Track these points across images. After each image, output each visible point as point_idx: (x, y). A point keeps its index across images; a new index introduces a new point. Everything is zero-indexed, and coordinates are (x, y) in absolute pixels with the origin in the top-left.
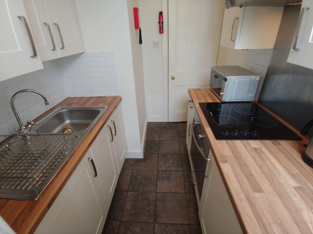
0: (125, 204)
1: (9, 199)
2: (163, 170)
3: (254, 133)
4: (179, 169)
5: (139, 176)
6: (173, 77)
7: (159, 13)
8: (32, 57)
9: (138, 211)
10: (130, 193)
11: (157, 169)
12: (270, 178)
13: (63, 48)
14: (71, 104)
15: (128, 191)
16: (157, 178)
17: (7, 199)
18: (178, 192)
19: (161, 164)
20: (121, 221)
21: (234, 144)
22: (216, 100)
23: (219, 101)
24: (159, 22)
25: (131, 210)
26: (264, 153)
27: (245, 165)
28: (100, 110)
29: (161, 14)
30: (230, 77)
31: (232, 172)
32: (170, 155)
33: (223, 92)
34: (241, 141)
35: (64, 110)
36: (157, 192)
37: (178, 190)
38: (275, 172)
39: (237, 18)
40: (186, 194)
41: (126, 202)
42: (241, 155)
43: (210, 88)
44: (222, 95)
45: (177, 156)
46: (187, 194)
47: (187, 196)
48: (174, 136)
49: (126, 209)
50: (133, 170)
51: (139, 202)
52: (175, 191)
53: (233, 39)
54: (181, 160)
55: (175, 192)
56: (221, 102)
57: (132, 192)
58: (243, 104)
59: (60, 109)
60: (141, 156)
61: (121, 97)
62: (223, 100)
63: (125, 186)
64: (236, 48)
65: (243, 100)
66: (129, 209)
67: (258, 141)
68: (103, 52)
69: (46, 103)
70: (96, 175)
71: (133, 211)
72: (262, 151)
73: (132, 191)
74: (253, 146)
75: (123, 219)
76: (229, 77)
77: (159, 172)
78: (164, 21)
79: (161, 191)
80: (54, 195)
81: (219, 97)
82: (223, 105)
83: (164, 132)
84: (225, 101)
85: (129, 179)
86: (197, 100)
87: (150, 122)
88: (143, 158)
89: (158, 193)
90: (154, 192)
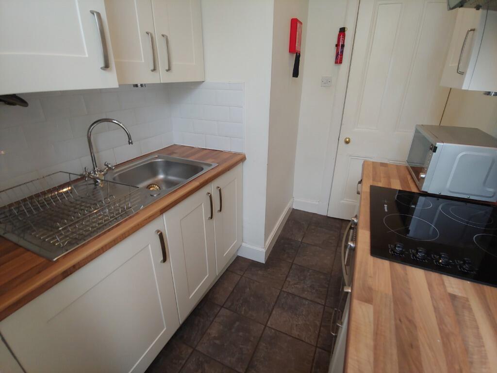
0: (211, 324)
1: (28, 250)
2: (290, 292)
3: (465, 262)
4: (319, 301)
5: (248, 289)
6: (348, 140)
7: (339, 30)
8: (101, 68)
9: (225, 344)
10: (224, 312)
11: (280, 288)
12: (457, 367)
13: (169, 70)
14: (173, 153)
15: (222, 307)
16: (276, 302)
17: (25, 249)
18: (303, 339)
19: (289, 282)
20: (194, 349)
21: (406, 274)
22: (409, 187)
23: (414, 190)
24: (337, 46)
25: (215, 338)
26: (470, 310)
27: (410, 321)
28: (204, 167)
29: (342, 31)
30: (445, 144)
31: (372, 325)
32: (311, 271)
33: (425, 173)
34: (426, 272)
35: (160, 160)
36: (267, 325)
37: (304, 336)
38: (475, 357)
39: (473, 30)
40: (316, 349)
41: (213, 322)
42: (411, 299)
43: (407, 165)
44: (423, 178)
45: (322, 277)
46: (318, 349)
47: (317, 352)
48: (330, 241)
49: (210, 334)
50: (242, 276)
51: (233, 330)
52: (298, 335)
53: (460, 70)
54: (327, 286)
55: (297, 337)
56: (418, 192)
57: (227, 310)
58: (469, 204)
59: (156, 157)
60: (262, 259)
61: (245, 155)
62: (425, 188)
63: (221, 297)
64: (464, 87)
65: (472, 198)
66: (213, 335)
67: (469, 282)
68: (229, 83)
69: (129, 141)
70: (165, 260)
71: (217, 342)
72: (470, 305)
73: (229, 310)
74: (450, 290)
75: (199, 348)
76: (442, 144)
77: (282, 293)
78: (345, 44)
79: (274, 327)
80: (79, 263)
81: (418, 182)
82: (422, 199)
83: (313, 231)
84: (427, 192)
85: (231, 289)
86: (371, 181)
87: (296, 210)
88: (264, 262)
89: (267, 328)
90: (262, 324)
